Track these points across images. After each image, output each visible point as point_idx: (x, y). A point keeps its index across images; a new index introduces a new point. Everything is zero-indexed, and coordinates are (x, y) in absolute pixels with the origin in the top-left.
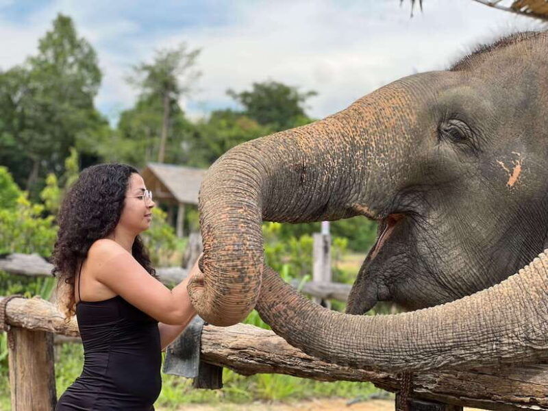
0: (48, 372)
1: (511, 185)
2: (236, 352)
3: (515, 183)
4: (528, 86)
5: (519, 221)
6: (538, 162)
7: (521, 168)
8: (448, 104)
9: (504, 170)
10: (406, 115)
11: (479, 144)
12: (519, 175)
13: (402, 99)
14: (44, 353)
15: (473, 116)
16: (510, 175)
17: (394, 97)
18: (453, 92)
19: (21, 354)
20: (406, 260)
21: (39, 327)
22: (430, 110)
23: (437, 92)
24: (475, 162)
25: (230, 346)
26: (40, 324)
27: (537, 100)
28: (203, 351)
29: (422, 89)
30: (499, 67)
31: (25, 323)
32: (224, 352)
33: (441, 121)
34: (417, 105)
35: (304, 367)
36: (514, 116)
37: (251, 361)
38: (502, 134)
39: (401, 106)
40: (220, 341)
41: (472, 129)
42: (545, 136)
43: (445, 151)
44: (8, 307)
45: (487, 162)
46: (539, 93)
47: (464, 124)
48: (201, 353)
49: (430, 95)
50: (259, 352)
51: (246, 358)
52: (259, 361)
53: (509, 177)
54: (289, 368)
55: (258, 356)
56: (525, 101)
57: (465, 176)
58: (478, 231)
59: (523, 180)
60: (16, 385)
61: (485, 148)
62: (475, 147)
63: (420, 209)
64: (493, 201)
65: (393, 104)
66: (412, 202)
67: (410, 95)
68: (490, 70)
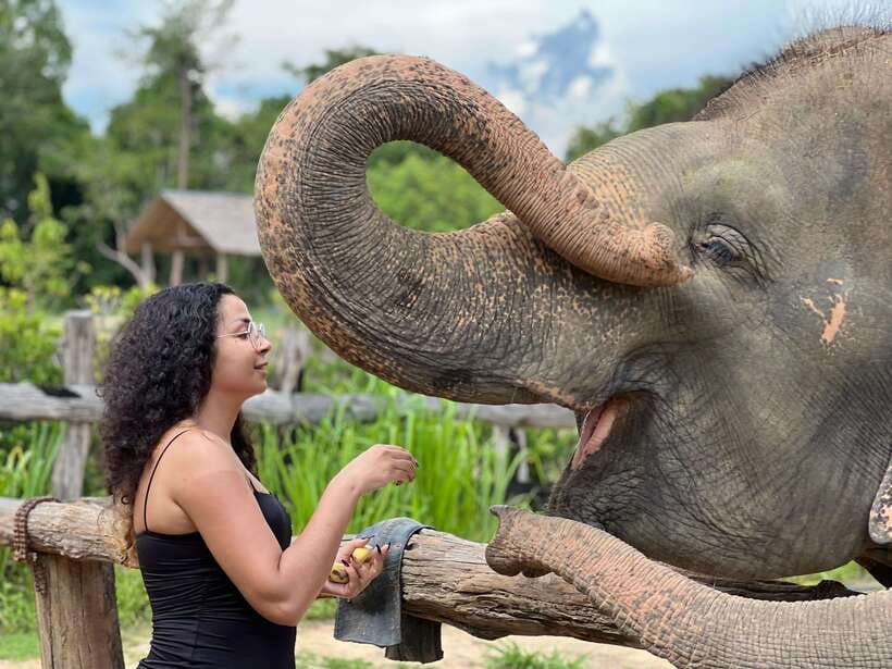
0: (110, 629)
1: (829, 340)
2: (470, 598)
3: (837, 336)
4: (850, 151)
5: (847, 403)
6: (876, 294)
7: (846, 308)
8: (705, 197)
9: (815, 314)
10: (629, 219)
11: (765, 267)
12: (843, 322)
13: (620, 187)
14: (101, 596)
15: (752, 218)
16: (826, 322)
17: (605, 183)
18: (711, 172)
19: (58, 601)
20: (635, 482)
21: (91, 555)
22: (671, 207)
23: (684, 173)
24: (761, 300)
25: (460, 587)
26: (94, 550)
27: (866, 178)
28: (407, 597)
29: (657, 167)
30: (794, 116)
31: (66, 548)
32: (449, 598)
33: (693, 227)
34: (646, 199)
35: (606, 625)
36: (828, 210)
37: (500, 615)
38: (807, 245)
39: (619, 202)
40: (438, 579)
41: (753, 241)
42: (886, 244)
43: (705, 282)
44: (31, 520)
45: (783, 300)
46: (871, 164)
47: (736, 233)
48: (403, 600)
49: (671, 178)
50: (517, 599)
51: (491, 610)
52: (515, 615)
53: (824, 326)
54: (576, 628)
55: (516, 606)
56: (846, 180)
57: (743, 326)
58: (772, 426)
59: (852, 330)
60: (52, 657)
61: (778, 275)
62: (759, 273)
63: (661, 388)
64: (796, 369)
65: (604, 197)
66: (646, 374)
67: (635, 179)
68: (778, 122)
